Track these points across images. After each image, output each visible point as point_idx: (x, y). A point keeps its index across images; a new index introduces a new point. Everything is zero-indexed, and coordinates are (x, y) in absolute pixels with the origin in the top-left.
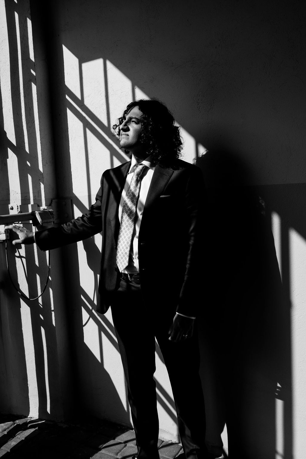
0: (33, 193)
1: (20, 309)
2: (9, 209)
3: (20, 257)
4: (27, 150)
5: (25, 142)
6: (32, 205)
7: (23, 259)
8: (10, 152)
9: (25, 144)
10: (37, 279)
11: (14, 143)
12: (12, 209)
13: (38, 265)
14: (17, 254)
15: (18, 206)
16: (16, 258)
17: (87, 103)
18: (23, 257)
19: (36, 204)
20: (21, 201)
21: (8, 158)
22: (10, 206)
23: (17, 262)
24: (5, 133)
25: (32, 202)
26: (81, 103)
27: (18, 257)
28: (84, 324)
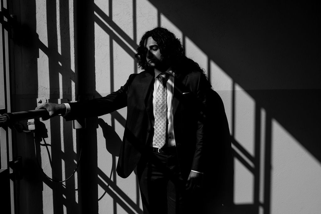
0: (63, 89)
1: (42, 192)
2: (37, 102)
3: (46, 145)
4: (60, 52)
5: (58, 45)
6: (61, 99)
7: (48, 147)
8: (41, 52)
9: (58, 47)
10: (62, 163)
11: (46, 44)
12: (41, 102)
13: (63, 151)
14: (42, 142)
15: (47, 100)
16: (41, 146)
17: (115, 19)
18: (49, 145)
19: (66, 98)
20: (50, 96)
21: (38, 57)
22: (38, 100)
23: (41, 149)
24: (37, 36)
25: (61, 97)
26: (109, 19)
27: (43, 145)
28: (99, 198)
